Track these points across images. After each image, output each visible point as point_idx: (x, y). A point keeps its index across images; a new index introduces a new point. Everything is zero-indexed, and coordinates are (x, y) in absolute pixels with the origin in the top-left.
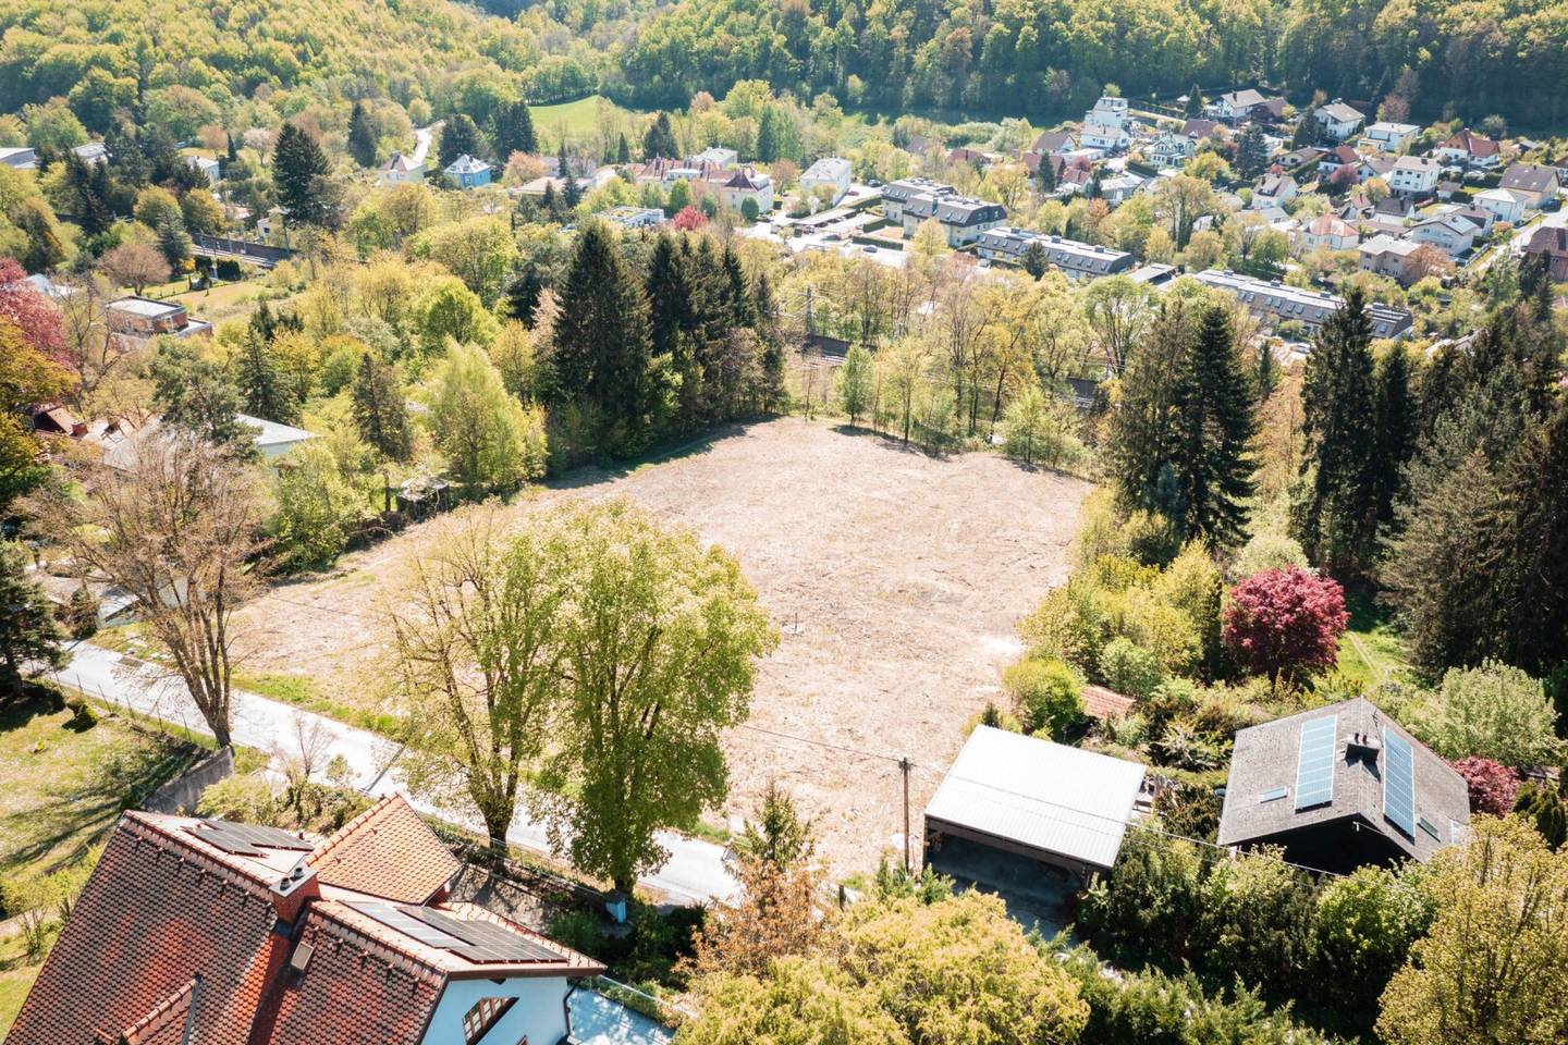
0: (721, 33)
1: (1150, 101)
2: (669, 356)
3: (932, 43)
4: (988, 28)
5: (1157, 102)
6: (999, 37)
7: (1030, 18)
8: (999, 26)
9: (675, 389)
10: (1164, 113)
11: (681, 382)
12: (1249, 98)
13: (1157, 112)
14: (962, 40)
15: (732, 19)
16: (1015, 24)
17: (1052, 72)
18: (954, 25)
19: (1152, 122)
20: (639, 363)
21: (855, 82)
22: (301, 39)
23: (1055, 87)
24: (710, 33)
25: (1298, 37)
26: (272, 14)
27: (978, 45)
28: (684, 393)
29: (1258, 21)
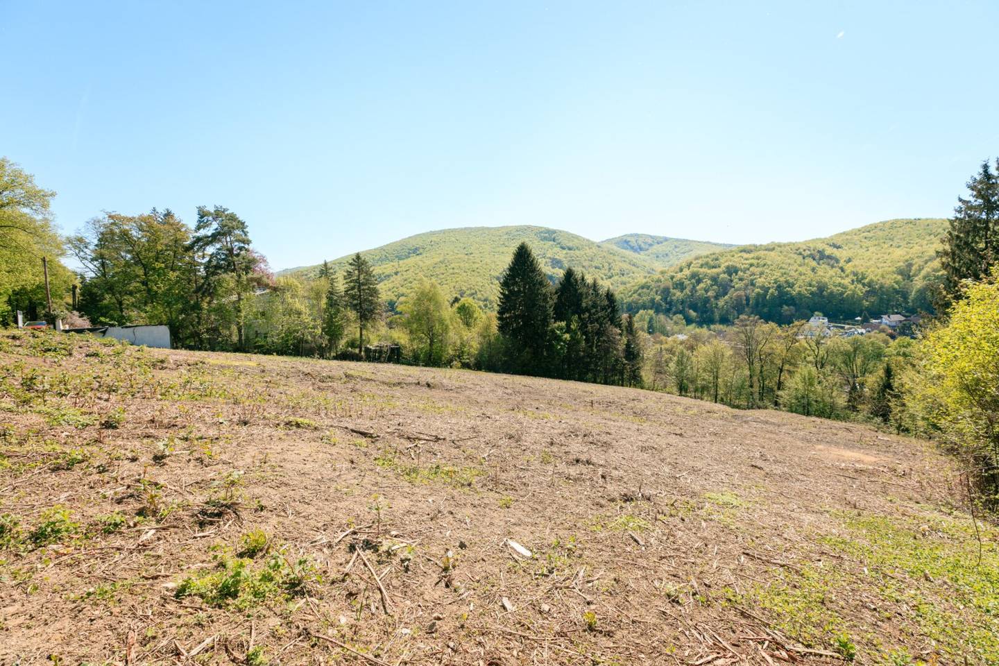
0: (636, 296)
1: (840, 319)
2: (563, 324)
3: (726, 297)
4: (753, 291)
5: (843, 319)
6: (758, 294)
7: (773, 287)
8: (757, 290)
9: (564, 342)
10: (849, 324)
11: (569, 338)
12: (896, 318)
13: (844, 324)
14: (741, 296)
15: (640, 291)
16: (766, 290)
17: (785, 307)
18: (736, 290)
19: (843, 328)
20: (545, 322)
21: (693, 314)
22: (486, 300)
23: (788, 313)
24: (631, 296)
25: (922, 292)
26: (478, 293)
27: (748, 299)
28: (573, 343)
29: (896, 286)
